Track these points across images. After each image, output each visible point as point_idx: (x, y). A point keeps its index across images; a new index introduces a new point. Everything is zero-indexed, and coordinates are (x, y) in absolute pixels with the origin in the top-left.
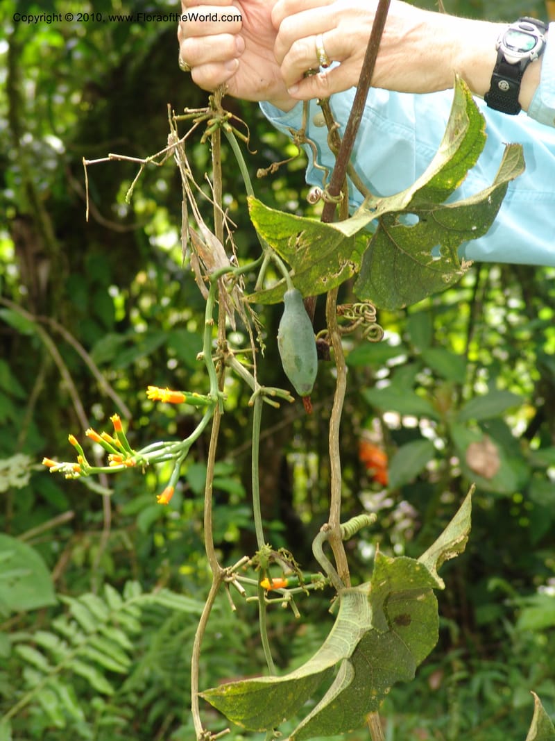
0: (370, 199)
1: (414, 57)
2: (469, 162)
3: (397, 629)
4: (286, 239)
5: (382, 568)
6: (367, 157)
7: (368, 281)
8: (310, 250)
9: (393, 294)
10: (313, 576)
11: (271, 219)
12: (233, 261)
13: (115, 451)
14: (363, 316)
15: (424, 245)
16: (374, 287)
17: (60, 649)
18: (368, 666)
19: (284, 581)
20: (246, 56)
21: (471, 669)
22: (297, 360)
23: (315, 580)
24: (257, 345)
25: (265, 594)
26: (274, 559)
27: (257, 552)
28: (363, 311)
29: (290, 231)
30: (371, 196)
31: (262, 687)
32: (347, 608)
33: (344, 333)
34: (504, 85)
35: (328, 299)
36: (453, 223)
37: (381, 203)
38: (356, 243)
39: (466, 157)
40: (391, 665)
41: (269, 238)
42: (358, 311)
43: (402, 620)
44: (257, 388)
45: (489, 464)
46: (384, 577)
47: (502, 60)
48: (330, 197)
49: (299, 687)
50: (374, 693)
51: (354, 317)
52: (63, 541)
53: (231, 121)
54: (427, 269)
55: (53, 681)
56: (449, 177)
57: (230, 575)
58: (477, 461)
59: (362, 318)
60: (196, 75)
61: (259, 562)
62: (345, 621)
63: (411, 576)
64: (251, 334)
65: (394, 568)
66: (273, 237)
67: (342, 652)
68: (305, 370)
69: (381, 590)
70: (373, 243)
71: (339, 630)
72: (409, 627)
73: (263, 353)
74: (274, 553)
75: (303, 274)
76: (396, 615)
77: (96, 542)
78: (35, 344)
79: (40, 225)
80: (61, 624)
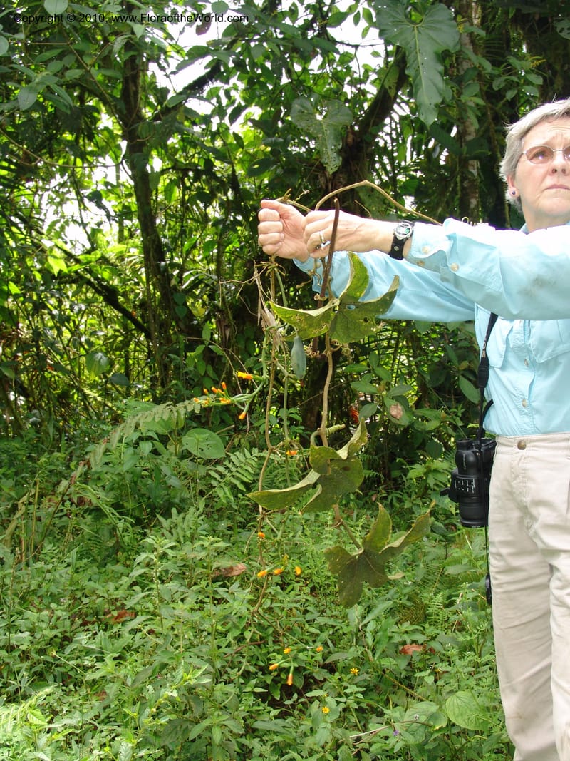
0: (333, 299)
1: (359, 238)
7: (335, 332)
15: (360, 317)
16: (338, 334)
17: (226, 472)
19: (295, 452)
20: (286, 241)
21: (388, 493)
22: (298, 365)
26: (291, 443)
33: (332, 351)
34: (396, 248)
36: (371, 308)
43: (346, 469)
45: (398, 413)
47: (395, 238)
48: (320, 298)
49: (293, 494)
50: (335, 496)
52: (230, 436)
53: (278, 267)
54: (363, 327)
55: (222, 485)
57: (275, 449)
58: (394, 412)
60: (265, 249)
61: (285, 444)
67: (313, 479)
70: (336, 317)
74: (291, 440)
76: (342, 466)
77: (243, 437)
78: (223, 360)
79: (228, 313)
80: (226, 463)
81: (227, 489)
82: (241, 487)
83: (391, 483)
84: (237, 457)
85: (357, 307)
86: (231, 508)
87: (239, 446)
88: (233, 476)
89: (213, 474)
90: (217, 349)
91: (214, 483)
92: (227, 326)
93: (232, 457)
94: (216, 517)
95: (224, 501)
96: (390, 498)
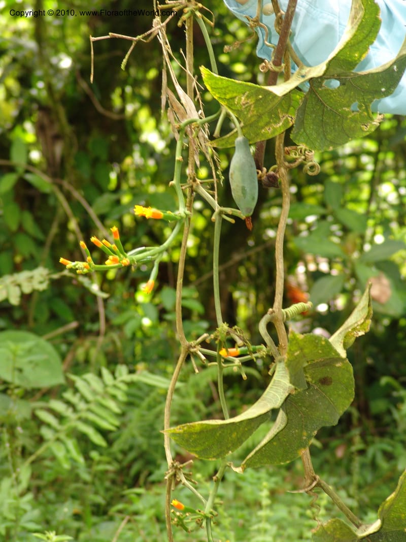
0: (302, 68)
2: (370, 40)
3: (322, 388)
4: (233, 98)
5: (295, 342)
6: (302, 37)
7: (302, 130)
8: (255, 107)
9: (322, 139)
10: (258, 347)
11: (220, 83)
12: (201, 114)
13: (112, 253)
14: (304, 155)
15: (345, 102)
16: (307, 135)
17: (68, 413)
18: (300, 415)
19: (237, 350)
21: (367, 444)
22: (243, 189)
23: (260, 350)
24: (218, 176)
25: (223, 360)
26: (230, 334)
27: (217, 329)
28: (305, 152)
29: (236, 92)
30: (302, 66)
31: (211, 428)
32: (281, 371)
33: (288, 167)
35: (277, 143)
36: (367, 86)
37: (309, 71)
38: (293, 102)
39: (367, 36)
40: (318, 414)
41: (220, 98)
42: (301, 151)
43: (325, 381)
44: (217, 208)
45: (384, 293)
46: (296, 348)
48: (273, 67)
49: (241, 429)
50: (305, 433)
51: (297, 156)
52: (69, 344)
53: (201, 10)
54: (348, 121)
56: (356, 51)
57: (195, 347)
58: (375, 291)
59: (303, 157)
61: (218, 336)
62: (278, 381)
63: (319, 348)
64: (213, 168)
65: (305, 342)
66: (223, 97)
67: (273, 403)
68: (248, 197)
69: (296, 358)
70: (305, 101)
71: (273, 387)
72: (331, 387)
73: (222, 183)
74: (230, 329)
75: (251, 125)
76: (320, 376)
77: (94, 344)
78: (51, 202)
79: (57, 113)
80: (68, 395)
81: (71, 444)
82: (97, 439)
83: (370, 424)
84: (87, 383)
85: (343, 84)
86: (77, 478)
87: (87, 361)
88: (80, 419)
89: (45, 416)
90: (42, 181)
91: (46, 432)
92: (57, 137)
93: (79, 383)
94: (51, 495)
95: (66, 466)
96: (371, 451)
